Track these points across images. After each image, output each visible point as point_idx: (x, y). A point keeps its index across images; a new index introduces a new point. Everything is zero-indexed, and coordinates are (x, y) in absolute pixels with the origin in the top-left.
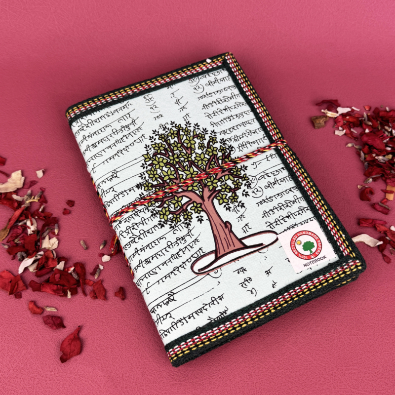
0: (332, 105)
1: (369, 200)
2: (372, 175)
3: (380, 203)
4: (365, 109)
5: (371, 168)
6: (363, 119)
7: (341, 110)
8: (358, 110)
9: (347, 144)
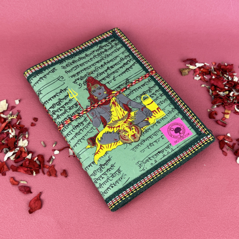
0: (193, 61)
1: (214, 118)
2: (216, 103)
3: (221, 120)
4: (213, 64)
5: (216, 99)
6: (211, 70)
7: (198, 65)
8: (208, 65)
9: (201, 85)
